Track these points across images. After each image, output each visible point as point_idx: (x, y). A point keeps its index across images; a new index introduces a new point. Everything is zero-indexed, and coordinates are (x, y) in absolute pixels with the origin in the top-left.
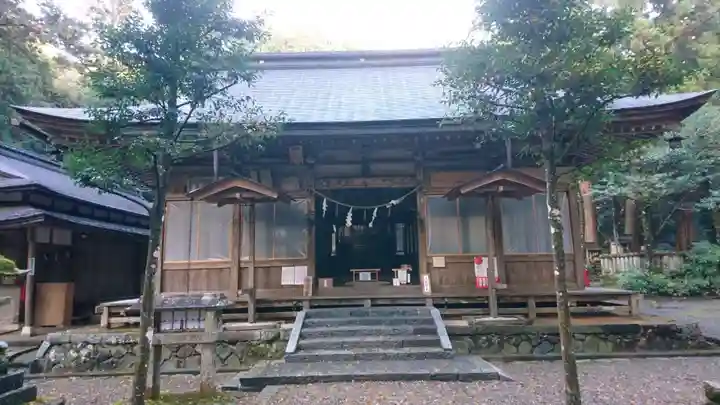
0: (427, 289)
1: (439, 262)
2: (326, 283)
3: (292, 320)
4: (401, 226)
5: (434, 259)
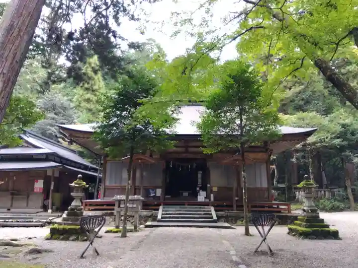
0: (212, 199)
1: (215, 189)
3: (158, 210)
4: (200, 172)
5: (213, 188)
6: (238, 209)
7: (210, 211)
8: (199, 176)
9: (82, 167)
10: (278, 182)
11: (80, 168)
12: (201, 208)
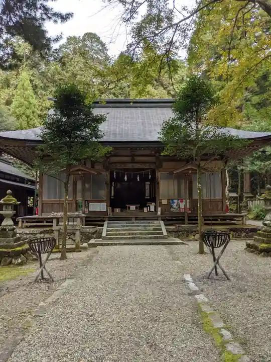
0: (159, 213)
1: (165, 202)
2: (117, 210)
3: (102, 225)
4: (148, 183)
5: (163, 200)
6: (190, 222)
7: (160, 226)
8: (147, 187)
9: (18, 179)
10: (230, 191)
11: (15, 181)
12: (149, 223)
